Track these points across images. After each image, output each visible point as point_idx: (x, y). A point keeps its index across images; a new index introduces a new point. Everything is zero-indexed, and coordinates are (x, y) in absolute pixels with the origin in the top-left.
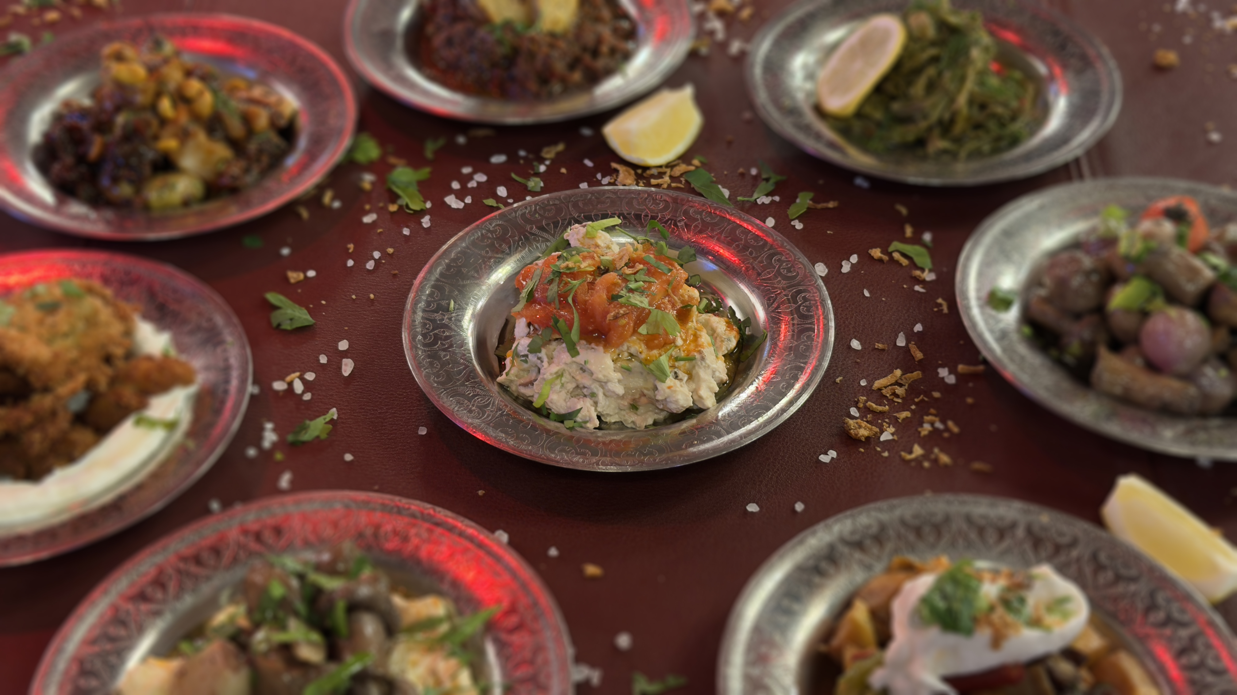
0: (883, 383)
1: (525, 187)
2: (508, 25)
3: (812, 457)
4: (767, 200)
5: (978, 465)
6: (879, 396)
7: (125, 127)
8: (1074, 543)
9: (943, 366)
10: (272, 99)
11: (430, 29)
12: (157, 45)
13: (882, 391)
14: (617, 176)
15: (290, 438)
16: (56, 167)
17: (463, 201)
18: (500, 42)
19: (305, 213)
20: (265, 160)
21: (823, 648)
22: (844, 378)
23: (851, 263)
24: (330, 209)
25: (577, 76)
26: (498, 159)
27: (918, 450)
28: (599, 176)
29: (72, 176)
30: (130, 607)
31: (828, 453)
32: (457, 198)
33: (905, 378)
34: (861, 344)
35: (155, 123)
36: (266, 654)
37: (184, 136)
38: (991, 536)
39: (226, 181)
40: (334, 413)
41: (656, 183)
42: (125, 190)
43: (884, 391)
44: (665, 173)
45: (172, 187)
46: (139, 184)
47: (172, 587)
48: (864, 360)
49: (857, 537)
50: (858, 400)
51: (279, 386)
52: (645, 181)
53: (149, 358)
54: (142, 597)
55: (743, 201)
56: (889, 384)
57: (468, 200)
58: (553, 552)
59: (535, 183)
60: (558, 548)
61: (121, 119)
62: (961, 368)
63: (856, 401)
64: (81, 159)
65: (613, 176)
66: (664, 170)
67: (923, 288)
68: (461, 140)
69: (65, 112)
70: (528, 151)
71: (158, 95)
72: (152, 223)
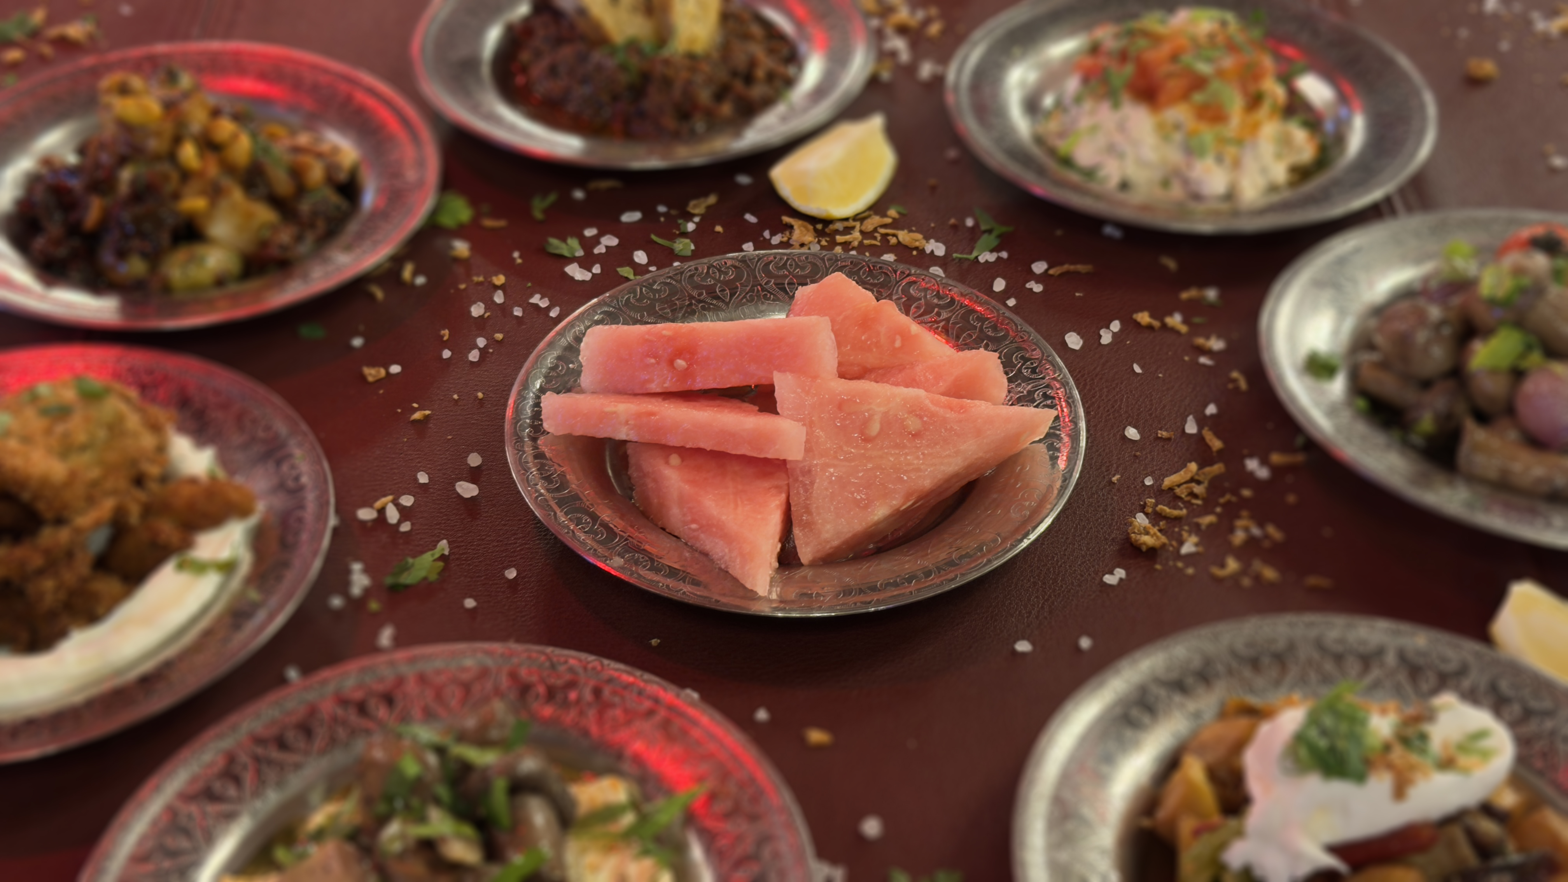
0: (1175, 480)
1: (671, 251)
2: (633, 46)
3: (1094, 578)
4: (991, 257)
5: (1313, 580)
6: (1170, 496)
7: (134, 182)
8: (1463, 671)
9: (1251, 456)
10: (325, 147)
11: (525, 56)
12: (171, 78)
13: (1175, 491)
14: (791, 233)
15: (389, 580)
16: (39, 243)
17: (590, 270)
18: (623, 67)
19: (379, 294)
20: (321, 226)
21: (1146, 823)
22: (1122, 477)
23: (1112, 331)
24: (412, 286)
25: (726, 109)
26: (631, 217)
27: (1232, 565)
28: (767, 234)
29: (62, 252)
30: (193, 809)
31: (1115, 572)
32: (581, 267)
33: (1204, 474)
34: (1139, 432)
35: (175, 176)
36: (402, 856)
37: (215, 193)
38: (1353, 666)
39: (275, 252)
40: (443, 546)
41: (843, 241)
42: (136, 267)
43: (1178, 491)
44: (853, 228)
45: (200, 261)
46: (154, 258)
47: (248, 778)
48: (1144, 453)
49: (1174, 675)
50: (1145, 503)
51: (366, 514)
52: (828, 239)
53: (193, 481)
54: (208, 795)
55: (960, 259)
56: (1183, 481)
57: (597, 269)
58: (762, 715)
59: (684, 246)
60: (769, 709)
61: (126, 175)
62: (1276, 458)
63: (1141, 505)
64: (74, 229)
65: (785, 234)
66: (851, 223)
67: (1211, 358)
68: (579, 194)
69: (44, 171)
70: (670, 206)
71: (177, 140)
72: (177, 308)
